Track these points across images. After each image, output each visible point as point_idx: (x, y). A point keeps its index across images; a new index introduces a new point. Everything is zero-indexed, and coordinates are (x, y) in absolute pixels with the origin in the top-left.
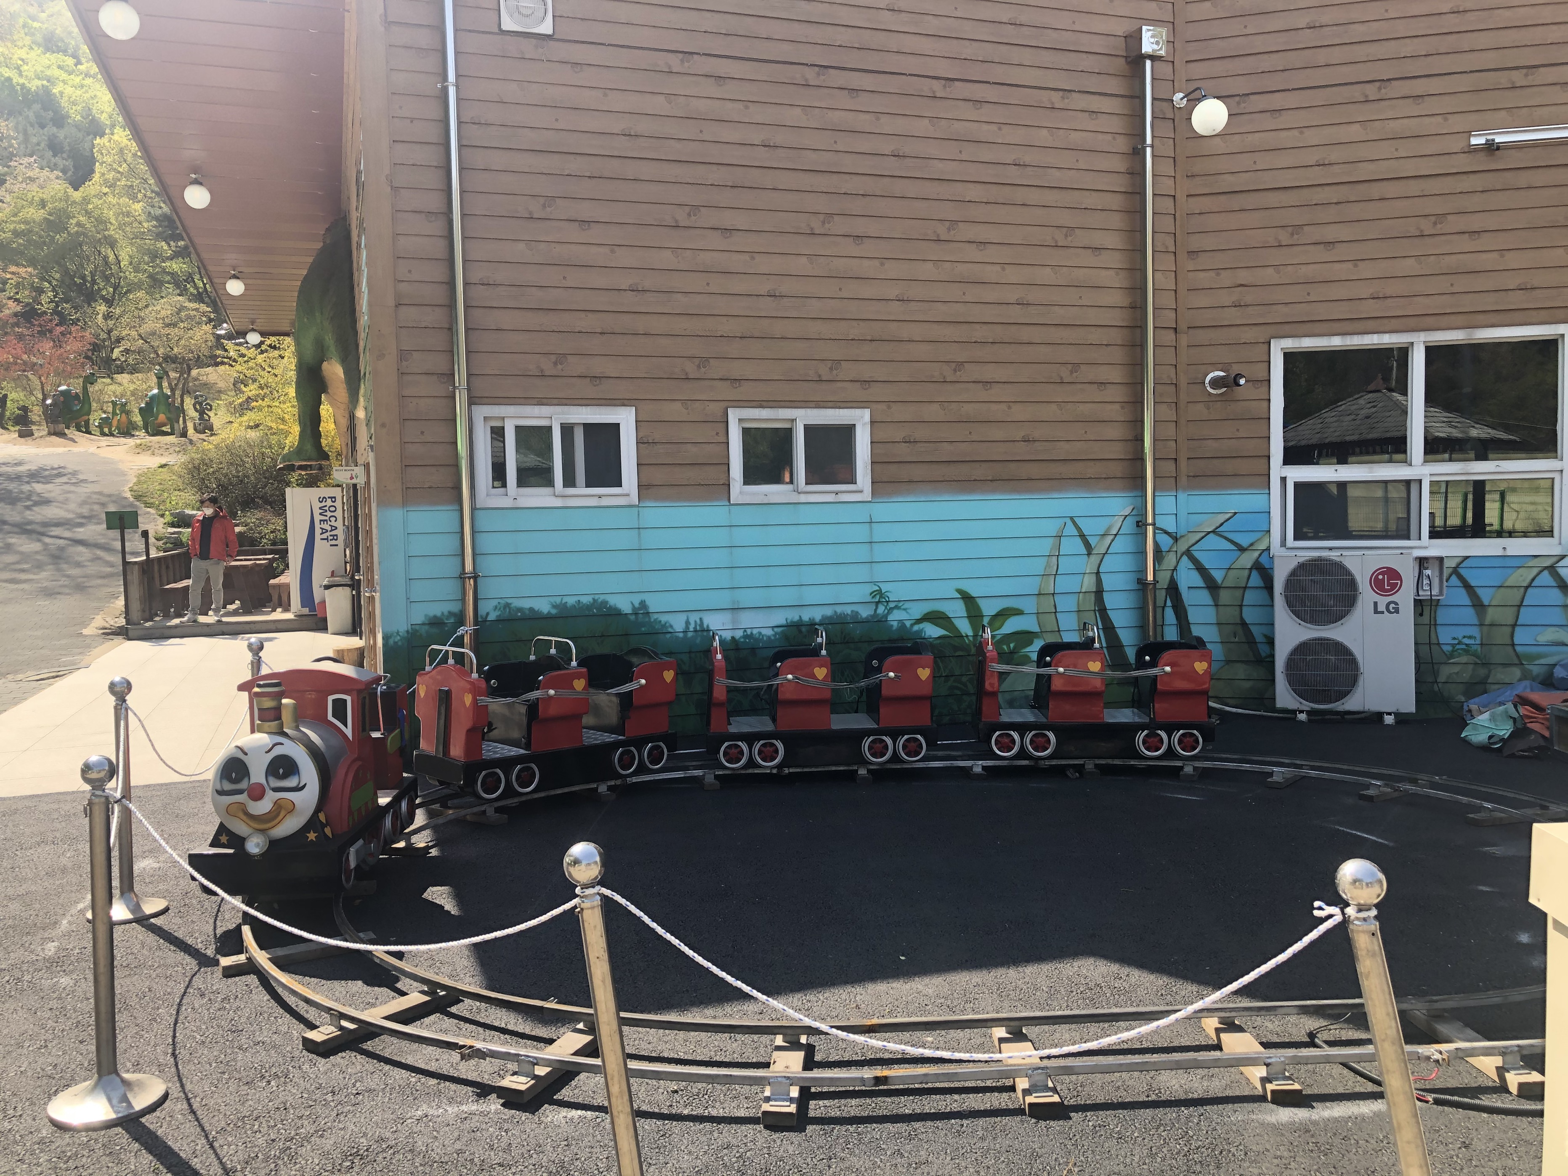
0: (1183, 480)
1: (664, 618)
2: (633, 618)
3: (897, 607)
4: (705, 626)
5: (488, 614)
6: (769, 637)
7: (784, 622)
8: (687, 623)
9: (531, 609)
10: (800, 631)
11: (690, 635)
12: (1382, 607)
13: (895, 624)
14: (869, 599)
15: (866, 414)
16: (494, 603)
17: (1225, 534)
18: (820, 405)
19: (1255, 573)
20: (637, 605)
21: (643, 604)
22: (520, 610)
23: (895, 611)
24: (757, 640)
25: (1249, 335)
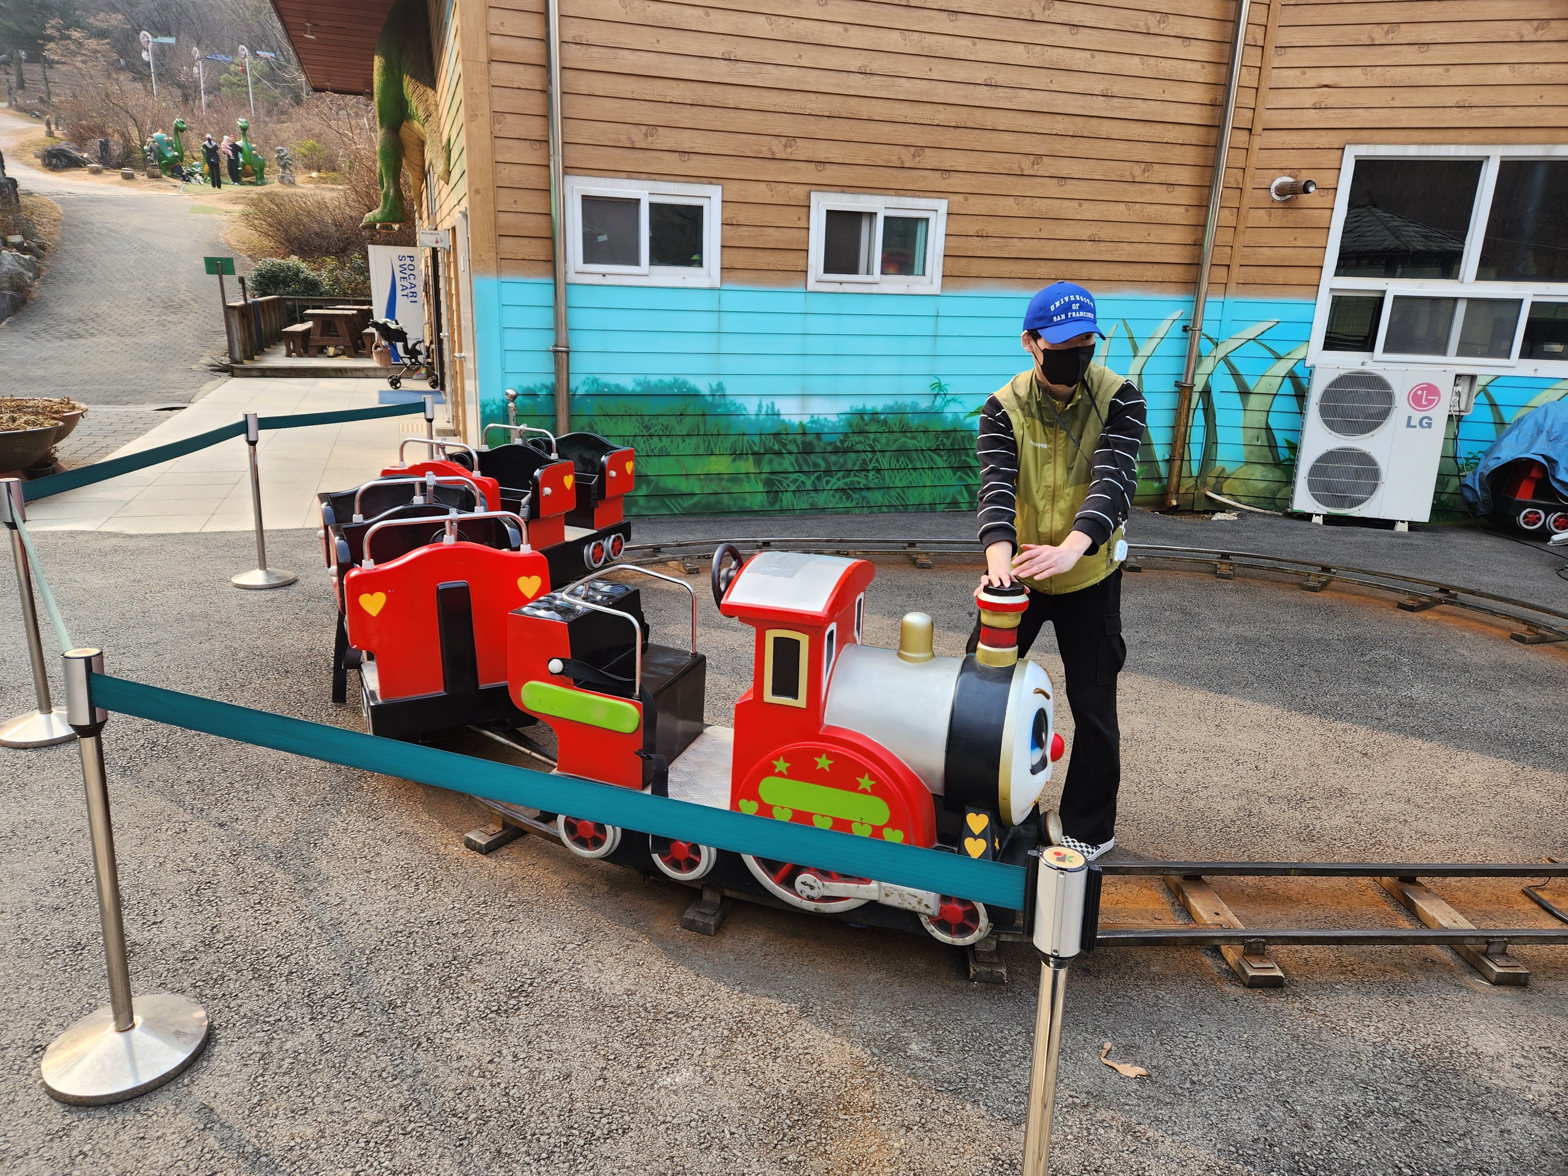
0: (1233, 286)
1: (739, 401)
2: (710, 399)
3: (953, 400)
4: (776, 410)
5: (577, 388)
6: (834, 424)
7: (848, 410)
8: (760, 406)
9: (617, 386)
10: (863, 419)
11: (762, 417)
12: (1415, 421)
13: (950, 417)
14: (929, 391)
15: (942, 205)
16: (583, 377)
17: (1264, 342)
18: (900, 192)
19: (1287, 381)
20: (714, 387)
21: (720, 386)
22: (607, 386)
23: (951, 404)
24: (823, 426)
25: (1323, 139)
